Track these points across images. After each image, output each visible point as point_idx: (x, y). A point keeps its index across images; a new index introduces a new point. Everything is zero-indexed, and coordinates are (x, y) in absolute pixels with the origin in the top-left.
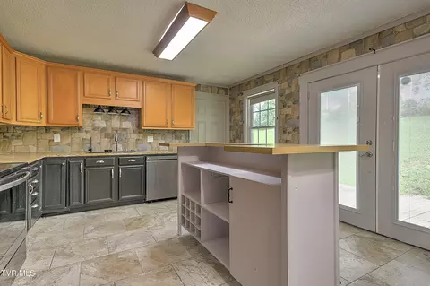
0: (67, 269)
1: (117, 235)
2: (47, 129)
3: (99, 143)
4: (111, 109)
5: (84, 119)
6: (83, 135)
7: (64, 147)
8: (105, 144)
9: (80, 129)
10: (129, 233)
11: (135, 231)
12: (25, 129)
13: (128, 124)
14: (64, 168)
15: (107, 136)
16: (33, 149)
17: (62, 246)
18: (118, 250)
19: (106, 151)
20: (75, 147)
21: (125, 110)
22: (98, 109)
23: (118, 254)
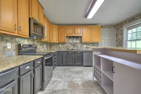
0: (60, 82)
1: (74, 75)
2: (59, 43)
3: (70, 47)
4: (73, 37)
5: (67, 40)
6: (66, 45)
7: (62, 48)
8: (72, 47)
9: (66, 43)
10: (77, 75)
11: (79, 75)
12: (54, 43)
13: (78, 41)
14: (62, 54)
15: (72, 45)
16: (56, 49)
17: (60, 75)
18: (73, 80)
19: (72, 49)
20: (65, 48)
21: (77, 37)
22: (70, 37)
23: (73, 81)
